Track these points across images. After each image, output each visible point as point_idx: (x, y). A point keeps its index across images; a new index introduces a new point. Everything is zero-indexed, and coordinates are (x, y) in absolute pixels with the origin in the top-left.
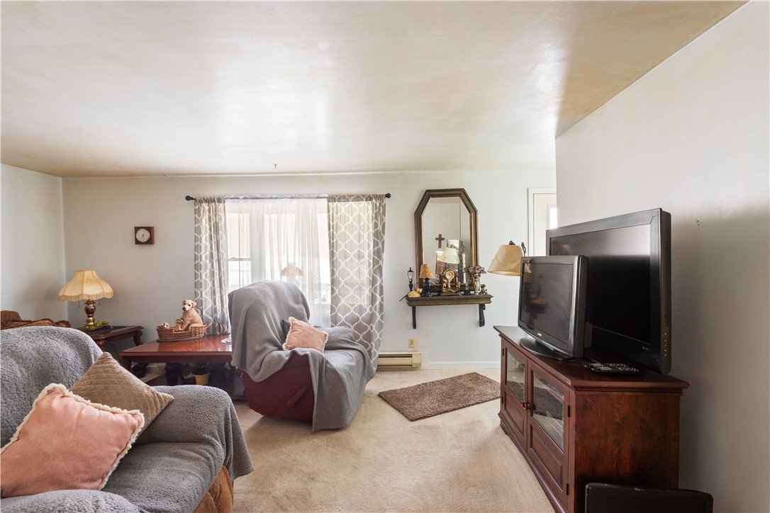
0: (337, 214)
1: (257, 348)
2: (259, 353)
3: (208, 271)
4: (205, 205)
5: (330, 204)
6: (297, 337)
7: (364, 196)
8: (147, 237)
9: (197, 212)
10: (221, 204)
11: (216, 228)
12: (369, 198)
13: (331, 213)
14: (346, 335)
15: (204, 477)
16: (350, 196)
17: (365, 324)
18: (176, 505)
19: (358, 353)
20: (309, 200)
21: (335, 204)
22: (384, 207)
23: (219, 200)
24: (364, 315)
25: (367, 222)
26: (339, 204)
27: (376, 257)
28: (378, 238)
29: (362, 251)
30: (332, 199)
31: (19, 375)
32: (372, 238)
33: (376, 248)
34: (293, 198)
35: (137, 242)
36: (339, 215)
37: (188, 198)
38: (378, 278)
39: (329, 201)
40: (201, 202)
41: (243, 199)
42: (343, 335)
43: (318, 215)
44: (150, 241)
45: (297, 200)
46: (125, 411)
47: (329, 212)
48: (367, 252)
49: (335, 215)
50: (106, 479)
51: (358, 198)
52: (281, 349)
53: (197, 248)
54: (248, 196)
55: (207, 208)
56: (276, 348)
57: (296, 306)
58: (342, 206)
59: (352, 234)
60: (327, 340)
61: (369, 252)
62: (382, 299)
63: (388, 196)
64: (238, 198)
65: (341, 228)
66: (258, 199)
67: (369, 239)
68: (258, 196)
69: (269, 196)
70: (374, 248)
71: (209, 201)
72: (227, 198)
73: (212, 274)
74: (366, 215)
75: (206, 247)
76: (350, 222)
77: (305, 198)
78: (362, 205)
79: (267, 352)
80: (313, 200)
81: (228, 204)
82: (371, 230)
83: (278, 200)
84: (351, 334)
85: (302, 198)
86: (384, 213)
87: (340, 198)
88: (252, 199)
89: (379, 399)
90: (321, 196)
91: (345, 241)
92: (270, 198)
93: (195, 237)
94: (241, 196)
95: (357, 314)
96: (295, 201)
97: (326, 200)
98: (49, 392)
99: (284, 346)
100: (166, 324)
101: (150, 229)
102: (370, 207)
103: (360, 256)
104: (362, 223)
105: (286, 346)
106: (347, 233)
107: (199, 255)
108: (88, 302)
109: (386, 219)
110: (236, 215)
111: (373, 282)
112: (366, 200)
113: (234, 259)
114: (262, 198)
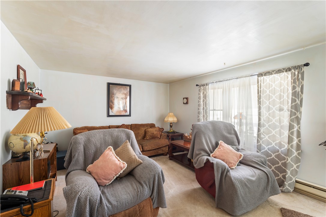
0: (263, 83)
1: (197, 152)
2: (198, 155)
3: (202, 115)
4: (202, 87)
5: (259, 78)
6: (219, 152)
7: (284, 69)
8: (186, 101)
9: (200, 90)
10: (207, 86)
11: (205, 97)
12: (289, 70)
13: (259, 83)
14: (258, 159)
15: (134, 198)
16: (273, 71)
17: (283, 155)
18: (115, 202)
19: (263, 173)
20: (246, 78)
21: (262, 78)
22: (303, 74)
23: (207, 85)
24: (283, 149)
25: (286, 86)
26: (265, 77)
27: (293, 111)
28: (295, 97)
29: (282, 106)
30: (260, 75)
31: (110, 142)
32: (290, 97)
33: (293, 104)
34: (237, 78)
35: (184, 103)
36: (265, 84)
37: (197, 85)
38: (295, 125)
39: (258, 77)
40: (201, 86)
41: (215, 82)
42: (256, 159)
43: (252, 86)
44: (187, 103)
45: (239, 79)
46: (122, 161)
47: (258, 83)
48: (287, 107)
49: (262, 84)
50: (111, 182)
51: (279, 71)
52: (209, 156)
53: (199, 105)
54: (217, 81)
55: (202, 88)
56: (207, 155)
57: (228, 135)
58: (267, 78)
59: (274, 95)
60: (242, 158)
61: (288, 107)
62: (300, 141)
63: (307, 65)
64: (213, 83)
65: (266, 92)
66: (222, 81)
67: (288, 98)
68: (221, 80)
69: (226, 79)
70: (292, 103)
71: (203, 85)
72: (209, 83)
73: (204, 116)
74: (286, 82)
75: (202, 105)
76: (273, 87)
77: (244, 77)
78: (282, 76)
79: (201, 155)
80: (248, 77)
81: (210, 85)
82: (290, 91)
83: (230, 80)
84: (263, 160)
85: (242, 77)
86: (303, 79)
87: (266, 74)
88: (219, 82)
89: (279, 212)
90: (253, 75)
91: (269, 100)
92: (227, 80)
93: (198, 101)
94: (215, 81)
95: (277, 148)
96: (238, 80)
97: (256, 77)
98: (109, 148)
99: (211, 155)
100: (186, 134)
101: (187, 98)
102: (290, 76)
103: (281, 110)
104: (282, 87)
105: (212, 155)
106: (271, 94)
107: (200, 108)
108: (171, 123)
109: (305, 83)
110: (213, 90)
111: (291, 127)
112: (286, 71)
113: (212, 110)
114: (223, 81)
